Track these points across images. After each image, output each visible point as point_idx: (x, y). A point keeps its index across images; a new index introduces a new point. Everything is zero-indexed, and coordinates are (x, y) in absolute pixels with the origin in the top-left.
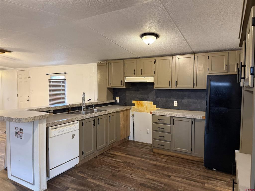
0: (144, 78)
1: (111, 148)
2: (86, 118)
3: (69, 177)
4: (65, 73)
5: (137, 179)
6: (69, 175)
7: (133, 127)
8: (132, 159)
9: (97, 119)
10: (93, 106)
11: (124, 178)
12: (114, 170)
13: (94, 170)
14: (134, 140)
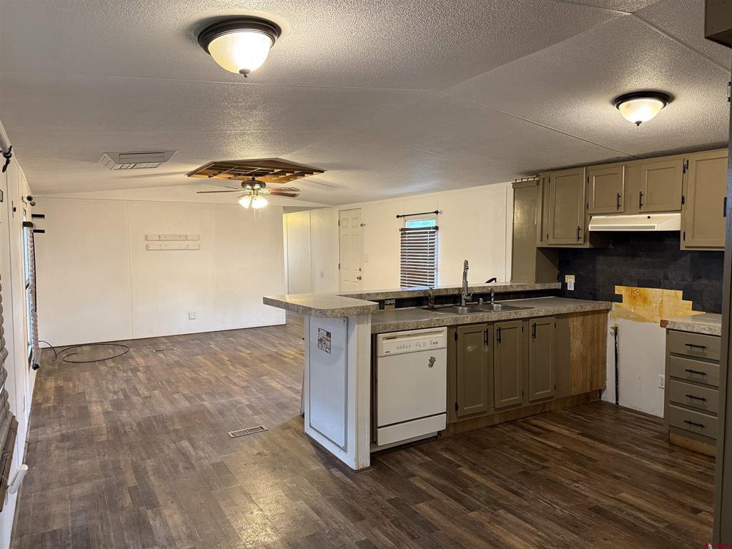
0: (649, 217)
1: (539, 412)
2: (465, 322)
3: (420, 454)
4: (437, 212)
5: (587, 494)
6: (422, 451)
7: (616, 365)
8: (592, 448)
9: (496, 328)
10: (492, 295)
11: (553, 485)
12: (532, 462)
13: (480, 453)
14: (617, 404)
